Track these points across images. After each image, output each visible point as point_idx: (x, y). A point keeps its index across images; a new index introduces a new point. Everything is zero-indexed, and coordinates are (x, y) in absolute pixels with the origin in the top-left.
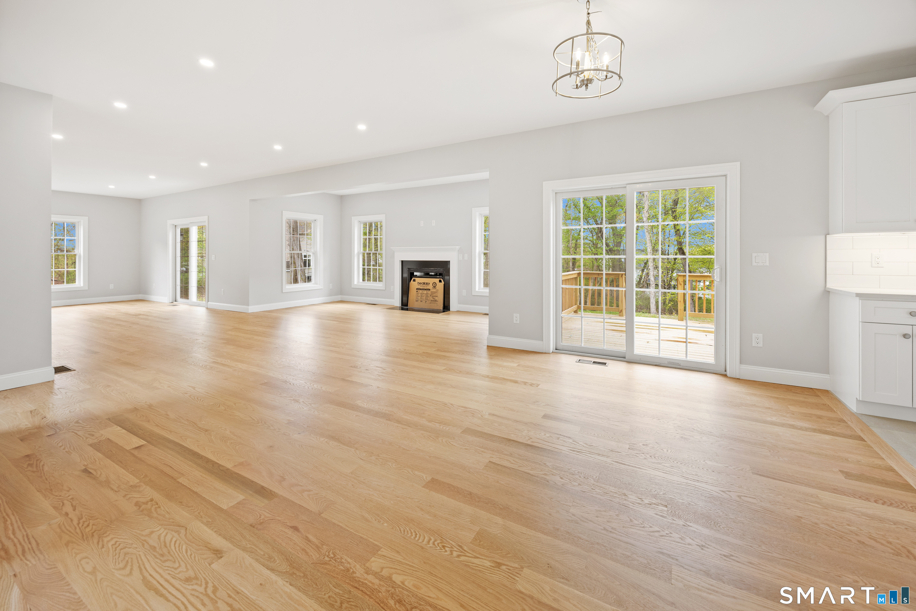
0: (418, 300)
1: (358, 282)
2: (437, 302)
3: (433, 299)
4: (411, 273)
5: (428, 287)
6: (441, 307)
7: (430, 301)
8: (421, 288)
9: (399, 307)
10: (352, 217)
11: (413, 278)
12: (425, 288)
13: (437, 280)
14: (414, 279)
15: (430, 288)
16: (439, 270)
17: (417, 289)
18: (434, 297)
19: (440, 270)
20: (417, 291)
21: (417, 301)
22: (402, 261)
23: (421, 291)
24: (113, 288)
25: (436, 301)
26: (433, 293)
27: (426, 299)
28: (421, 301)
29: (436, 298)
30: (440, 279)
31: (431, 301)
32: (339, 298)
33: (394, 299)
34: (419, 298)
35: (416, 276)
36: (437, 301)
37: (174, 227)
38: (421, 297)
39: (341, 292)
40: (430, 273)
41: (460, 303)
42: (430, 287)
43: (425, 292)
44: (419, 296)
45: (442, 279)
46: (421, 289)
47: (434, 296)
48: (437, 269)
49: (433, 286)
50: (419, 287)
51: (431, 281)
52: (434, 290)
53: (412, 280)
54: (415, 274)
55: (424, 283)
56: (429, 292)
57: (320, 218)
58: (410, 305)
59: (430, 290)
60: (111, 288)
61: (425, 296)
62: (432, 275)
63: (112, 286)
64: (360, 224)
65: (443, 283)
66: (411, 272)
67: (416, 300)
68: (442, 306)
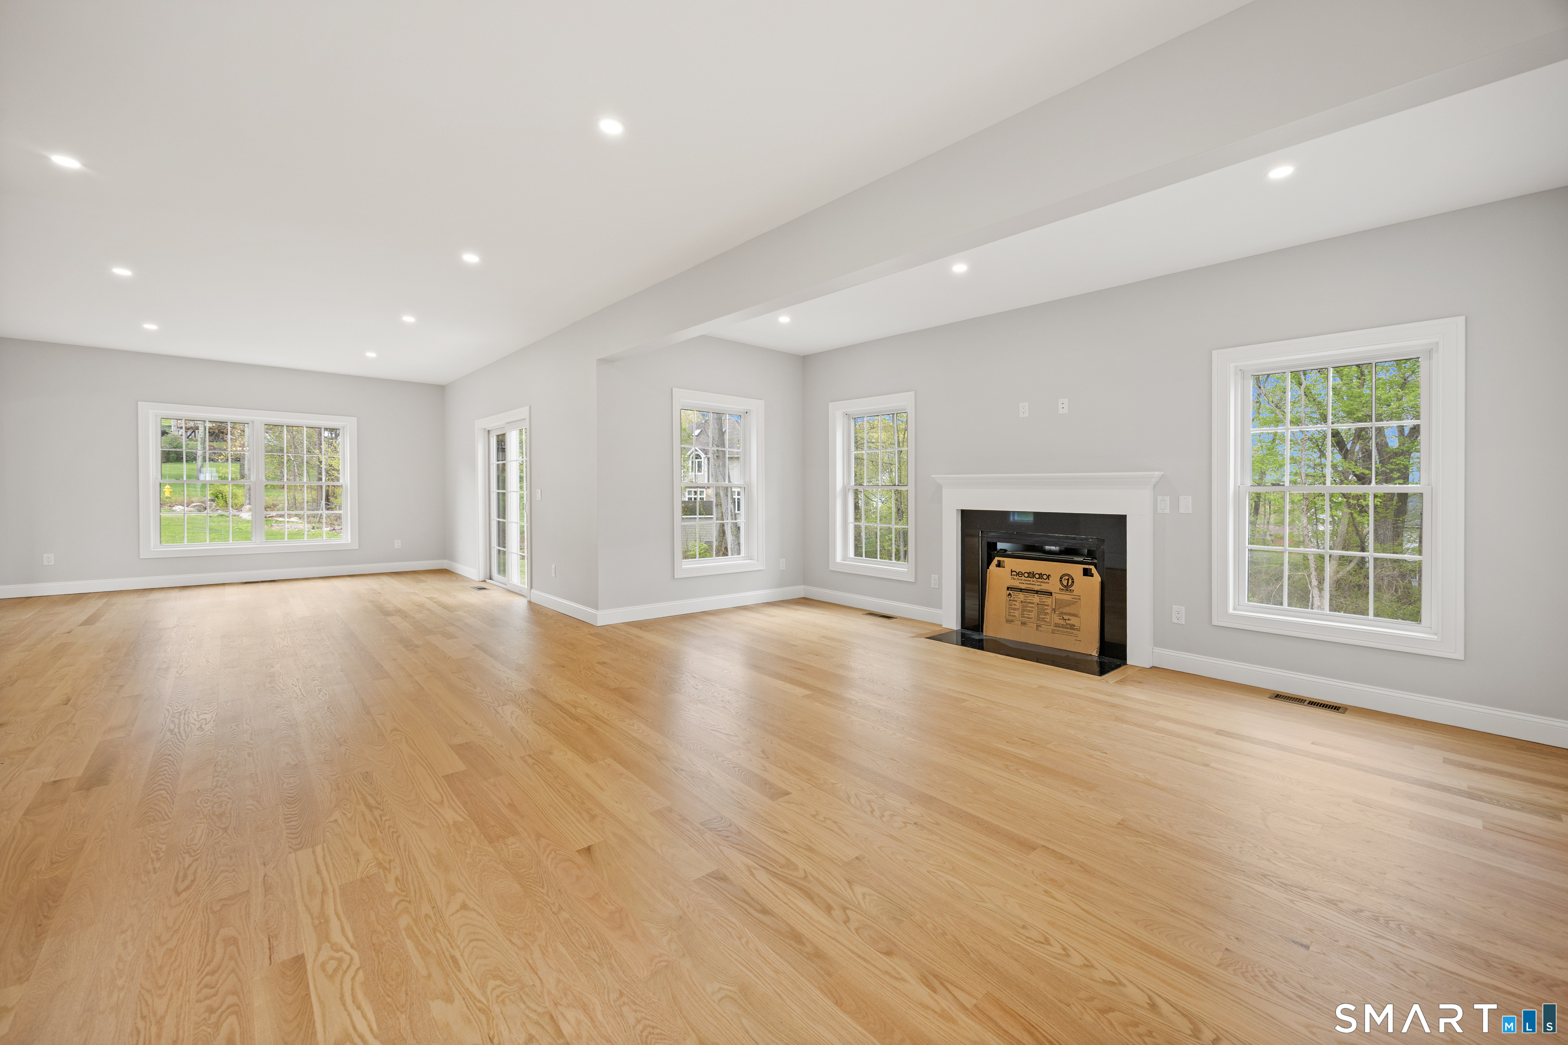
0: (1011, 618)
1: (845, 557)
2: (1075, 632)
3: (1062, 622)
4: (989, 543)
5: (1045, 587)
6: (1092, 649)
7: (1052, 627)
8: (1023, 586)
9: (957, 631)
10: (830, 404)
11: (997, 559)
12: (1036, 588)
13: (1076, 570)
14: (999, 562)
15: (1051, 590)
16: (1082, 539)
17: (1008, 588)
18: (1066, 617)
19: (1086, 539)
20: (1010, 594)
21: (1008, 621)
22: (963, 511)
23: (1021, 596)
24: (400, 547)
25: (1072, 627)
26: (1060, 604)
27: (1038, 619)
28: (1023, 624)
29: (1074, 620)
30: (1087, 566)
31: (1057, 625)
32: (799, 591)
33: (940, 607)
34: (1017, 613)
35: (1004, 553)
36: (1078, 630)
37: (487, 433)
38: (1023, 611)
39: (805, 580)
40: (1047, 548)
41: (1159, 641)
42: (1053, 585)
43: (1036, 599)
44: (1014, 609)
45: (1092, 567)
46: (1021, 590)
47: (1066, 614)
48: (1074, 539)
49: (1062, 584)
50: (1016, 583)
51: (1055, 569)
52: (1066, 597)
53: (995, 562)
54: (1000, 546)
55: (1031, 575)
56: (1048, 600)
57: (757, 407)
58: (990, 630)
59: (1051, 594)
60: (396, 547)
61: (1035, 610)
62: (1051, 552)
63: (398, 544)
64: (849, 419)
65: (1097, 578)
66: (990, 540)
67: (1008, 617)
68: (1096, 644)
